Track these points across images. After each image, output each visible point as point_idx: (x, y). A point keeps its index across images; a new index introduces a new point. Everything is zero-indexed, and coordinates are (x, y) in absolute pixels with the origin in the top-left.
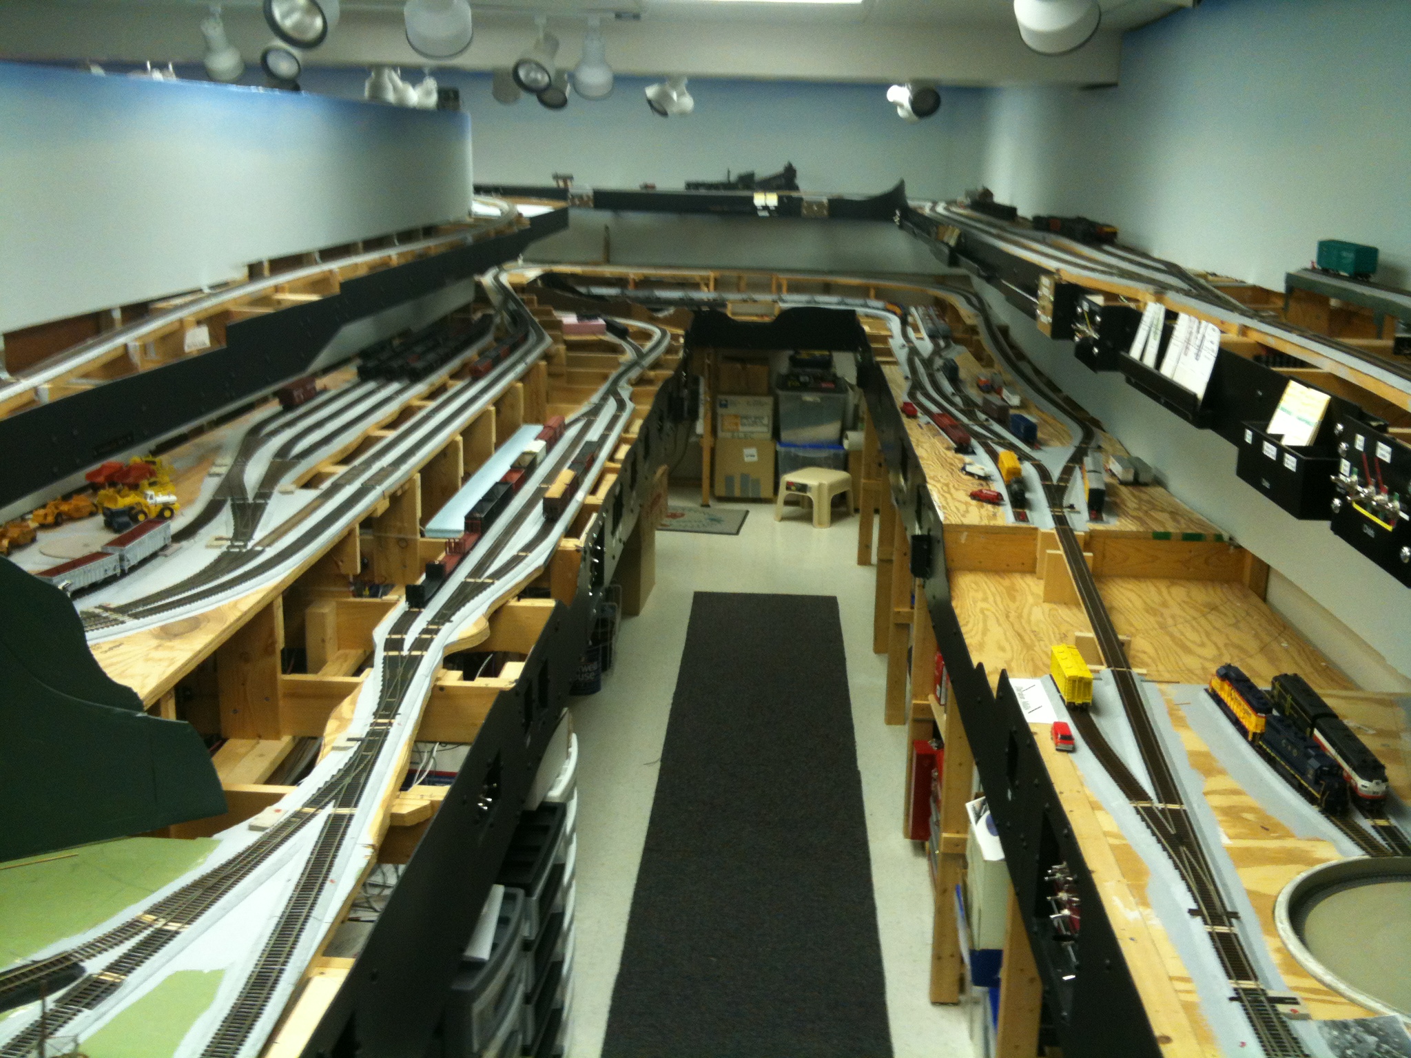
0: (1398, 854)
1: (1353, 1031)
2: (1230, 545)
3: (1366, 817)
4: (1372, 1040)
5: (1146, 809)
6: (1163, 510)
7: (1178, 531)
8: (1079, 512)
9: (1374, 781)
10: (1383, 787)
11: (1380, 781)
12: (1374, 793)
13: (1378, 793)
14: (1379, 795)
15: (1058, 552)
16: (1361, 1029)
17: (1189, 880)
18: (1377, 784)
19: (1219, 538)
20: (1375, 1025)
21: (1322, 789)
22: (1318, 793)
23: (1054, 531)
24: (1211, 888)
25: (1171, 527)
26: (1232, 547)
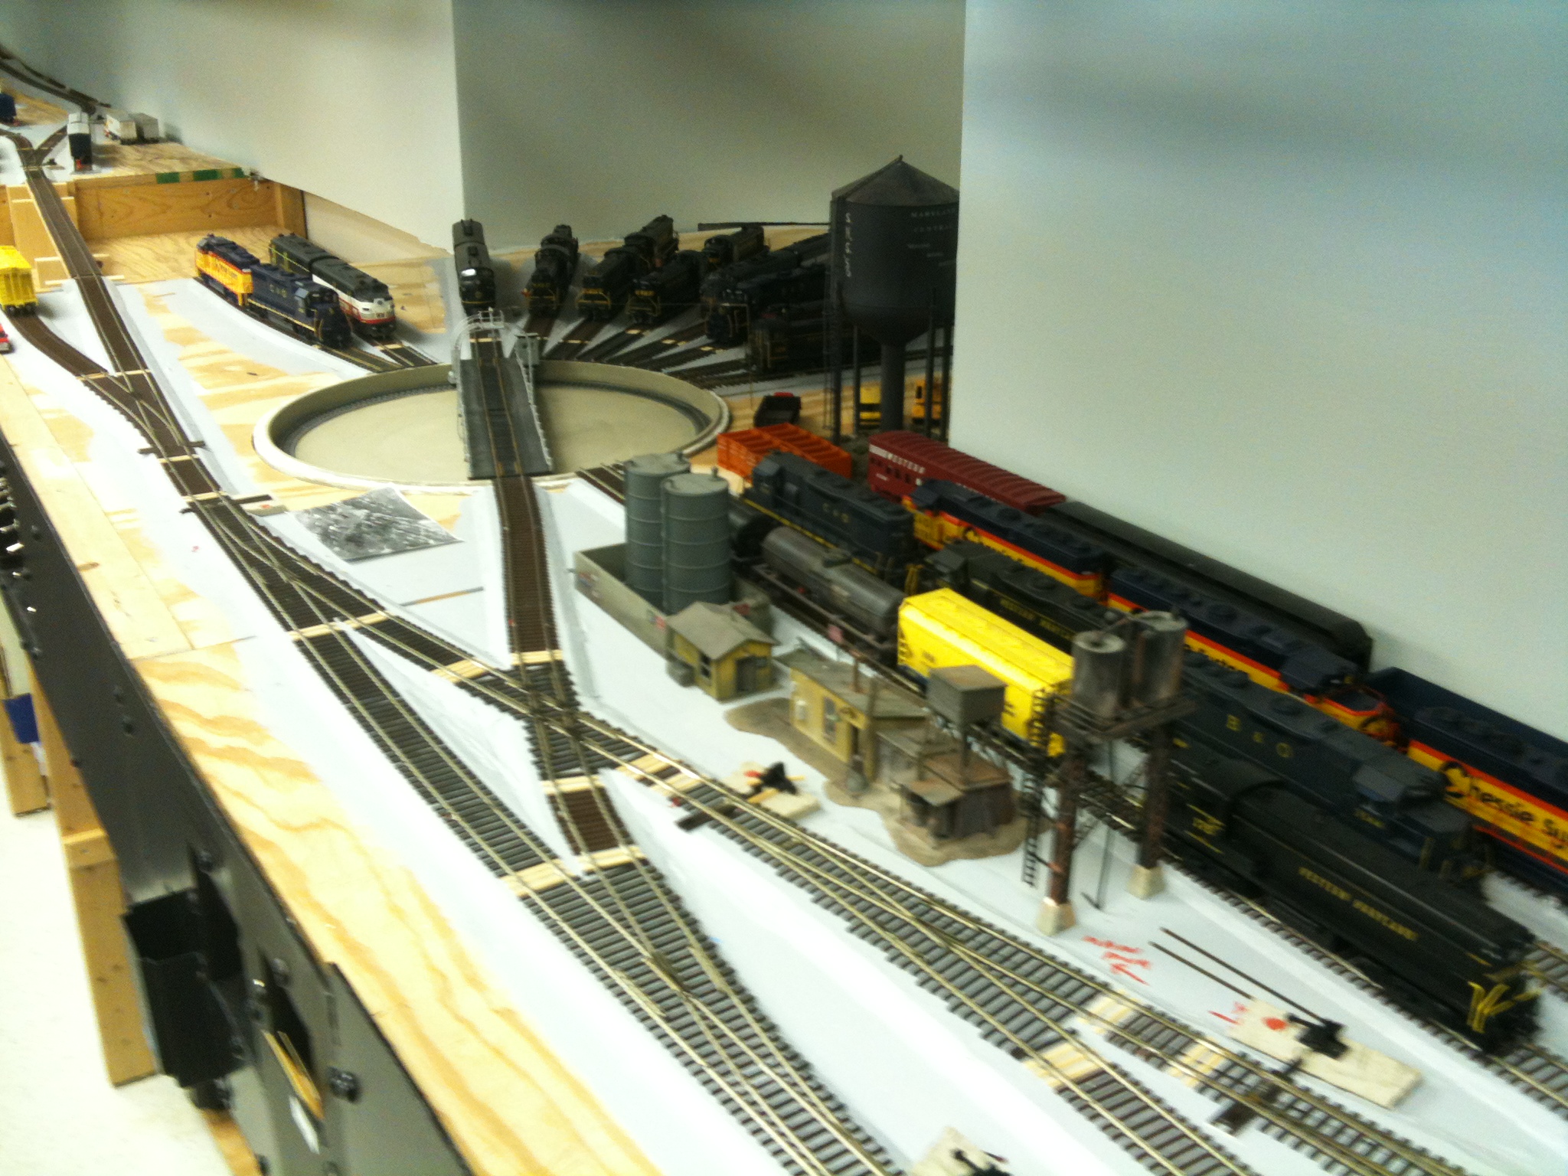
0: (409, 366)
1: (339, 510)
2: (253, 180)
3: (374, 345)
4: (361, 514)
5: (99, 381)
6: (171, 158)
7: (187, 170)
8: (62, 168)
9: (376, 300)
10: (387, 306)
11: (382, 300)
12: (379, 315)
13: (383, 315)
14: (385, 317)
15: (28, 200)
16: (350, 507)
17: (145, 428)
18: (380, 303)
19: (238, 172)
20: (366, 501)
21: (315, 319)
22: (312, 325)
23: (27, 186)
24: (172, 428)
25: (178, 167)
26: (256, 183)
